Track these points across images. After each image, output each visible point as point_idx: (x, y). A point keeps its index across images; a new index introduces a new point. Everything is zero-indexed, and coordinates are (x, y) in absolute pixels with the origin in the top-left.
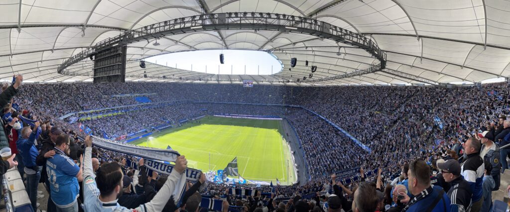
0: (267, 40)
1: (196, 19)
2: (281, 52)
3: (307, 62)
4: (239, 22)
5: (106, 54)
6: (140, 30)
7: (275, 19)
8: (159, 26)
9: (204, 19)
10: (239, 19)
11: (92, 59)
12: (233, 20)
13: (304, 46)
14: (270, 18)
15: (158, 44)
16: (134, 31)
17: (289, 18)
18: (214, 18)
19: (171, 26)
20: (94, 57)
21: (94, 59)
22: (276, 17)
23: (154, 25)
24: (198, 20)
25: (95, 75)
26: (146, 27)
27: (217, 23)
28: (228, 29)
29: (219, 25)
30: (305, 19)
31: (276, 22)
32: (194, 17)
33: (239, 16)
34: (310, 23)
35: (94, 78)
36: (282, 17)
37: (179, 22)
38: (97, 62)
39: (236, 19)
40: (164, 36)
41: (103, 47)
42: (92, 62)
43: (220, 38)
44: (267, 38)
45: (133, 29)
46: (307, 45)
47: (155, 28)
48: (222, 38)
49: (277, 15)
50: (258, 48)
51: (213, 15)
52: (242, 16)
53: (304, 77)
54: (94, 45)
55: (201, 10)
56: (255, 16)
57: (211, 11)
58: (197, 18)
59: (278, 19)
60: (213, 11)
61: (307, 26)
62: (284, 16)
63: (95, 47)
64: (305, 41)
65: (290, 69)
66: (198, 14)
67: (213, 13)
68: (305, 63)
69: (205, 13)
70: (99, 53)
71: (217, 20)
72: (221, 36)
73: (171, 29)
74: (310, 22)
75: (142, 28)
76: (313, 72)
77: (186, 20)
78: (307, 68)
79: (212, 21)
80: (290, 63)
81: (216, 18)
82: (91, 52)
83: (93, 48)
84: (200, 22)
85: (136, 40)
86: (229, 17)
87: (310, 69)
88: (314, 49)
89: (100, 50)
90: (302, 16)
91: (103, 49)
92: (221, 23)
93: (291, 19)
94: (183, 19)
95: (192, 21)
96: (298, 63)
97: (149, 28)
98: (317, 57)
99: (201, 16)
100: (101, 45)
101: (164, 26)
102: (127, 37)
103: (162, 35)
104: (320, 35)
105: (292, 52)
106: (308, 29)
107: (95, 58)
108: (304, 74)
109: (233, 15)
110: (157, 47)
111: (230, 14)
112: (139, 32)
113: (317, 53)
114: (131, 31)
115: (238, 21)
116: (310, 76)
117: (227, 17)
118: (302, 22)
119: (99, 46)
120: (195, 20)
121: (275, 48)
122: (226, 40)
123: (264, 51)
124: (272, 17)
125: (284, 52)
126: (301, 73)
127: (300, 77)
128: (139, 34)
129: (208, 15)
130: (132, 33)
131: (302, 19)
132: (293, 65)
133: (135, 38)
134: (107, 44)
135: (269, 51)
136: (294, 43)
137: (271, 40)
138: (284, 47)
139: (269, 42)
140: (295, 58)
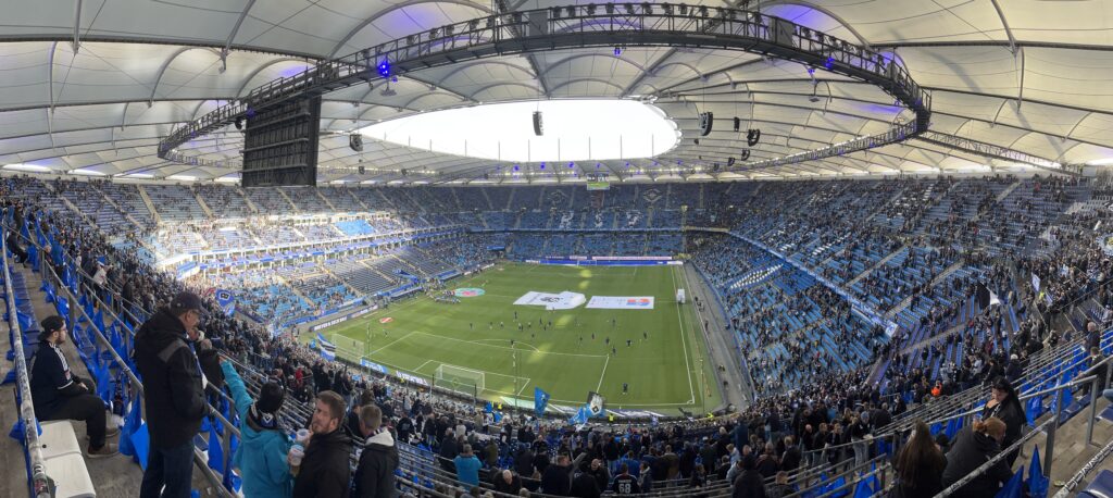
0: (641, 73)
1: (478, 27)
2: (674, 99)
3: (737, 122)
4: (578, 30)
5: (272, 118)
7: (661, 16)
8: (395, 48)
9: (498, 27)
10: (578, 21)
11: (239, 126)
12: (564, 25)
13: (727, 81)
14: (650, 14)
15: (393, 93)
16: (337, 61)
17: (695, 12)
18: (520, 23)
19: (422, 46)
20: (244, 123)
21: (244, 128)
22: (663, 12)
23: (383, 45)
24: (483, 29)
25: (245, 167)
26: (365, 52)
27: (528, 34)
28: (553, 49)
29: (532, 39)
30: (732, 11)
31: (664, 25)
32: (474, 22)
33: (578, 14)
34: (744, 23)
35: (244, 174)
36: (677, 11)
37: (441, 35)
38: (251, 135)
39: (570, 22)
40: (407, 71)
41: (267, 100)
42: (240, 134)
43: (533, 72)
45: (336, 56)
46: (735, 79)
47: (387, 53)
49: (666, 6)
50: (620, 91)
51: (517, 15)
52: (585, 14)
53: (730, 159)
54: (244, 94)
55: (489, 3)
56: (616, 12)
58: (482, 25)
59: (669, 16)
61: (736, 28)
62: (683, 7)
63: (248, 100)
64: (730, 69)
65: (696, 142)
67: (518, 10)
68: (733, 123)
69: (499, 11)
70: (257, 113)
71: (527, 27)
73: (423, 53)
74: (743, 18)
76: (751, 144)
77: (457, 31)
78: (736, 136)
79: (515, 30)
80: (697, 126)
81: (526, 23)
82: (239, 110)
83: (243, 101)
84: (489, 33)
85: (345, 84)
86: (554, 20)
87: (744, 137)
88: (752, 87)
89: (258, 108)
90: (724, 5)
91: (267, 105)
92: (537, 33)
93: (700, 14)
94: (450, 27)
95: (471, 31)
96: (716, 125)
98: (759, 106)
100: (261, 94)
101: (407, 47)
102: (323, 75)
103: (402, 69)
104: (769, 51)
105: (701, 98)
107: (248, 126)
108: (730, 151)
109: (564, 14)
111: (557, 10)
112: (350, 64)
113: (758, 97)
114: (331, 61)
115: (576, 26)
116: (744, 154)
117: (550, 20)
118: (724, 20)
119: (256, 97)
121: (660, 91)
122: (545, 76)
123: (634, 99)
124: (654, 12)
125: (682, 98)
126: (721, 150)
127: (719, 160)
128: (350, 69)
129: (508, 17)
130: (334, 65)
131: (726, 11)
132: (704, 131)
133: (340, 79)
134: (275, 92)
135: (646, 99)
136: (704, 77)
137: (651, 71)
138: (681, 88)
139: (645, 75)
140: (709, 113)
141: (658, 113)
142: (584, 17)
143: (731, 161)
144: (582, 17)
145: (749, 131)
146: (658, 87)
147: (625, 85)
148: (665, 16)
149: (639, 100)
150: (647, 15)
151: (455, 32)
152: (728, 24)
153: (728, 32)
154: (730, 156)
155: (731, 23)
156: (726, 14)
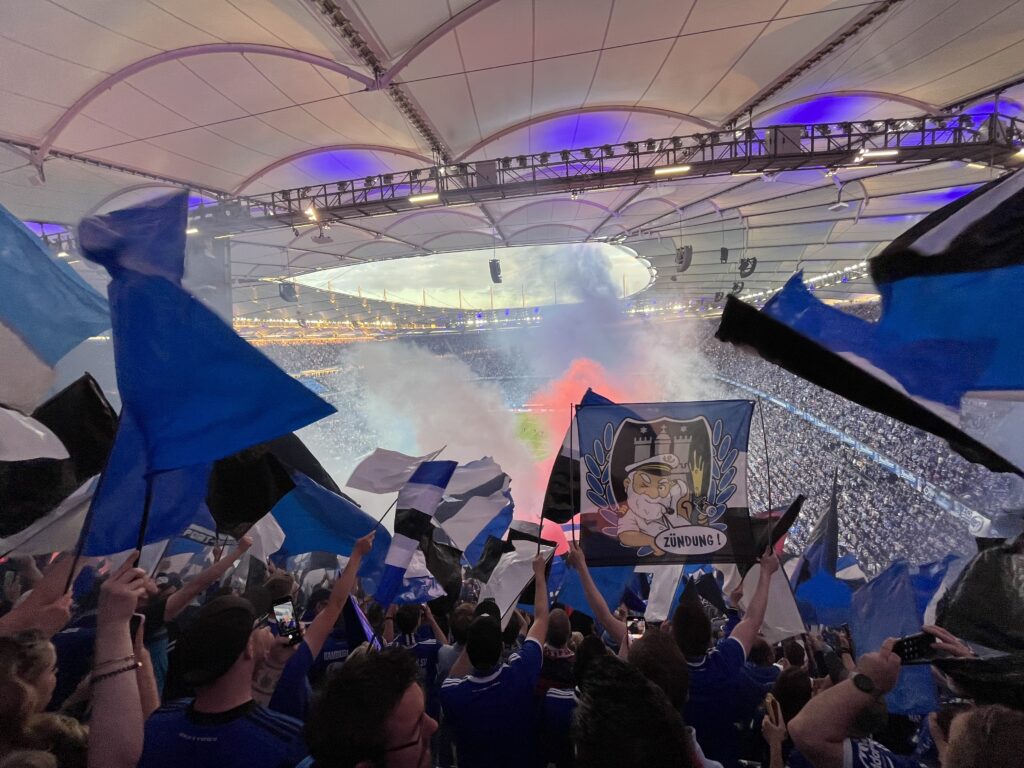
0: (607, 214)
1: (420, 177)
2: (647, 236)
3: (724, 253)
6: (268, 200)
7: (624, 156)
8: (322, 192)
9: (442, 178)
10: (530, 170)
12: (515, 176)
13: (712, 209)
14: (612, 156)
15: (329, 240)
16: (247, 198)
17: (664, 146)
18: (467, 174)
19: (357, 194)
22: (626, 151)
23: (307, 189)
24: (426, 180)
26: (285, 193)
27: (475, 185)
28: (504, 198)
29: (481, 189)
30: (714, 136)
31: (628, 164)
32: (416, 172)
33: (529, 163)
34: (730, 144)
36: (643, 148)
37: (378, 184)
39: (522, 172)
40: (341, 219)
43: (487, 220)
44: (606, 208)
45: (246, 192)
46: (721, 206)
47: (314, 197)
48: (493, 221)
49: (630, 145)
50: (586, 235)
51: (463, 167)
52: (536, 163)
53: (718, 294)
55: (430, 154)
57: (458, 156)
59: (633, 155)
60: (464, 157)
61: (720, 152)
62: (650, 143)
64: (714, 196)
65: (674, 279)
66: (425, 165)
67: (464, 161)
68: (719, 255)
71: (475, 179)
72: (489, 215)
73: (358, 201)
74: (730, 138)
75: (273, 194)
76: (744, 275)
77: (396, 180)
78: (724, 268)
79: (462, 180)
80: (673, 263)
81: (472, 174)
84: (433, 184)
85: (260, 227)
86: (503, 170)
87: (735, 267)
88: (745, 211)
90: (703, 130)
92: (487, 184)
93: (671, 146)
94: (389, 177)
95: (411, 182)
96: (695, 259)
97: (294, 195)
98: (755, 230)
99: (434, 172)
101: (338, 194)
102: (228, 213)
103: (335, 215)
104: (766, 167)
105: (677, 232)
106: (727, 161)
108: (718, 285)
109: (514, 164)
110: (325, 247)
111: (506, 161)
112: (265, 204)
113: (754, 221)
114: (239, 198)
115: (527, 175)
116: (736, 287)
118: (703, 146)
120: (420, 181)
122: (501, 223)
124: (615, 154)
125: (655, 235)
126: (705, 285)
127: (705, 296)
128: (266, 211)
129: (453, 168)
130: (244, 203)
131: (705, 137)
132: (681, 267)
133: (253, 220)
135: (613, 240)
136: (682, 209)
137: (617, 211)
138: (654, 224)
139: (611, 216)
140: (687, 247)
141: (630, 253)
142: (536, 166)
143: (719, 297)
144: (533, 167)
145: (742, 261)
147: (590, 228)
148: (628, 155)
149: (605, 241)
150: (606, 157)
151: (393, 182)
152: (708, 150)
153: (708, 158)
154: (718, 291)
155: (712, 148)
156: (706, 140)
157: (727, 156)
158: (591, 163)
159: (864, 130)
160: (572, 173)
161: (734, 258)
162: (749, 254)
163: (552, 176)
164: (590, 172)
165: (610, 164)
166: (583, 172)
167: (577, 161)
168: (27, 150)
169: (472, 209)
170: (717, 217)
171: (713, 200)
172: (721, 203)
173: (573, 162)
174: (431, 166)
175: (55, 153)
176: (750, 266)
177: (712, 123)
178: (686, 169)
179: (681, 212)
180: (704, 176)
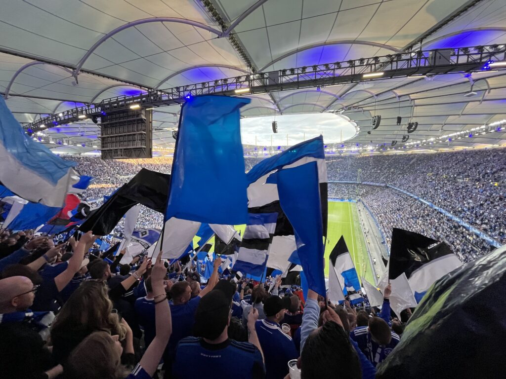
0: (335, 98)
1: (240, 80)
2: (356, 110)
3: (399, 120)
4: (296, 80)
5: (120, 118)
6: (170, 91)
7: (346, 68)
8: (195, 88)
9: (252, 81)
10: (296, 76)
11: (95, 122)
12: (288, 78)
13: (394, 95)
14: (340, 68)
16: (161, 91)
17: (369, 62)
18: (264, 78)
19: (210, 88)
20: (99, 119)
21: (99, 122)
22: (348, 65)
23: (188, 86)
24: (244, 81)
25: (103, 147)
26: (178, 88)
27: (268, 84)
28: (282, 90)
29: (270, 86)
30: (399, 56)
31: (349, 72)
32: (239, 77)
33: (296, 72)
34: (408, 60)
35: (102, 151)
36: (357, 63)
37: (221, 84)
38: (105, 128)
39: (292, 77)
41: (115, 107)
42: (96, 126)
43: (272, 101)
44: (335, 95)
45: (160, 88)
46: (399, 94)
47: (191, 90)
49: (350, 62)
50: (323, 109)
51: (262, 74)
52: (300, 72)
53: (393, 142)
54: (98, 101)
55: (247, 69)
56: (318, 69)
57: (260, 69)
58: (243, 79)
59: (352, 67)
60: (263, 70)
61: (402, 65)
62: (362, 60)
63: (101, 105)
64: (394, 89)
65: (369, 133)
66: (244, 74)
67: (263, 72)
68: (396, 120)
69: (252, 72)
70: (109, 114)
71: (268, 80)
72: (273, 99)
73: (211, 92)
74: (408, 57)
75: (172, 89)
76: (409, 132)
77: (229, 81)
78: (399, 128)
79: (261, 81)
80: (370, 124)
81: (267, 78)
82: (94, 111)
83: (97, 106)
84: (247, 83)
85: (166, 104)
86: (282, 76)
87: (405, 127)
88: (412, 96)
89: (109, 111)
90: (392, 53)
91: (114, 110)
92: (274, 83)
93: (374, 62)
94: (226, 80)
95: (236, 82)
96: (382, 122)
97: (181, 89)
98: (418, 107)
99: (248, 77)
100: (110, 103)
101: (201, 88)
102: (152, 98)
104: (428, 72)
105: (373, 108)
106: (405, 69)
107: (102, 121)
108: (393, 136)
109: (288, 72)
111: (284, 71)
112: (168, 93)
113: (417, 102)
114: (157, 91)
115: (294, 78)
116: (404, 138)
117: (280, 76)
118: (391, 62)
119: (107, 104)
120: (241, 82)
121: (346, 107)
122: (279, 103)
123: (330, 112)
124: (342, 67)
125: (360, 109)
126: (387, 136)
127: (386, 142)
128: (169, 97)
129: (257, 75)
130: (159, 93)
131: (393, 56)
132: (374, 127)
133: (163, 101)
134: (120, 103)
135: (337, 112)
136: (377, 95)
137: (340, 96)
138: (360, 103)
139: (337, 99)
140: (378, 116)
141: (346, 119)
142: (300, 74)
143: (394, 143)
144: (298, 74)
145: (409, 124)
146: (345, 105)
147: (325, 106)
148: (349, 67)
149: (333, 112)
150: (337, 69)
151: (228, 82)
152: (394, 64)
153: (394, 68)
154: (394, 140)
155: (397, 63)
156: (394, 58)
157: (406, 67)
158: (329, 71)
159: (491, 50)
160: (318, 77)
161: (405, 123)
162: (413, 120)
163: (308, 79)
164: (328, 77)
165: (339, 72)
166: (324, 76)
167: (321, 71)
168: (71, 70)
169: (266, 96)
170: (397, 100)
171: (394, 91)
172: (399, 92)
173: (319, 71)
174: (246, 74)
175: (82, 71)
176: (414, 127)
177: (397, 48)
178: (382, 74)
179: (376, 97)
180: (391, 78)
